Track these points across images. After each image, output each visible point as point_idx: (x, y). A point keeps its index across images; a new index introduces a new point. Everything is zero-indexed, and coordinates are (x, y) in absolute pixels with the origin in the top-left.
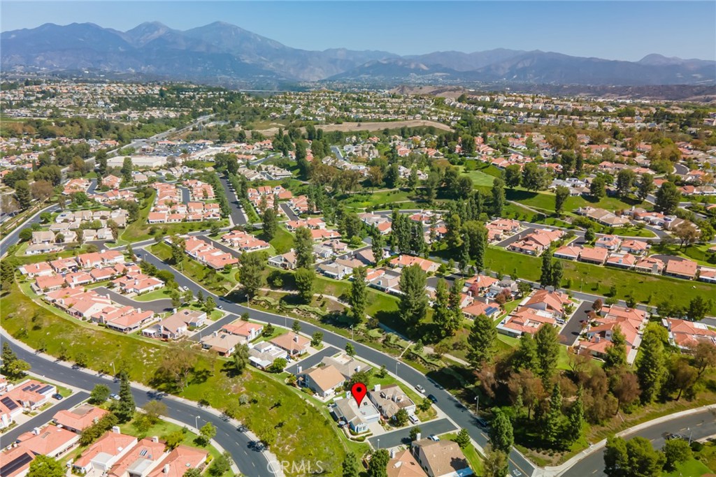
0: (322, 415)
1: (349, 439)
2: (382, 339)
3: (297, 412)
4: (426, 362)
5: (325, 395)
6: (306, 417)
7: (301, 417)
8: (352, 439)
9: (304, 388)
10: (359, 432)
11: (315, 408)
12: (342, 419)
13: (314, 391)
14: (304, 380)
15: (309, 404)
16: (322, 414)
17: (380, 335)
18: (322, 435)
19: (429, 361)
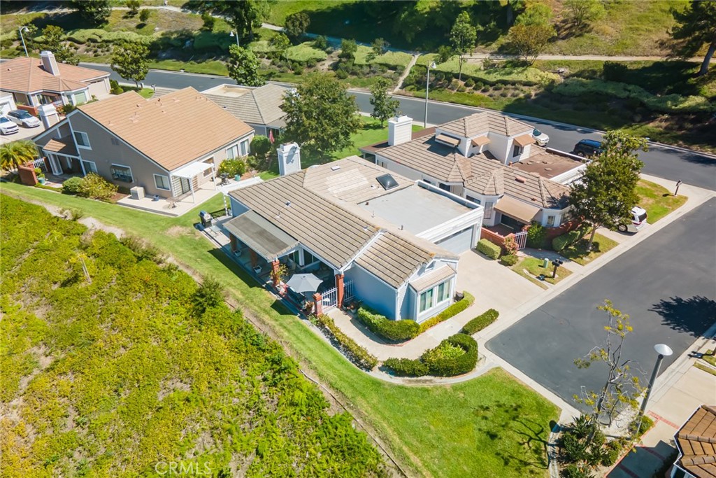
0: (170, 270)
1: (376, 374)
2: (328, 63)
3: (34, 282)
4: (485, 82)
5: (176, 189)
6: (80, 295)
7: (53, 300)
8: (392, 368)
9: (74, 181)
10: (421, 317)
11: (127, 243)
12: (292, 265)
13: (121, 182)
14: (70, 148)
15: (99, 235)
16: (170, 260)
17: (320, 53)
18: (187, 375)
19: (493, 77)
